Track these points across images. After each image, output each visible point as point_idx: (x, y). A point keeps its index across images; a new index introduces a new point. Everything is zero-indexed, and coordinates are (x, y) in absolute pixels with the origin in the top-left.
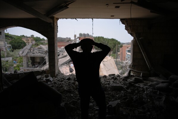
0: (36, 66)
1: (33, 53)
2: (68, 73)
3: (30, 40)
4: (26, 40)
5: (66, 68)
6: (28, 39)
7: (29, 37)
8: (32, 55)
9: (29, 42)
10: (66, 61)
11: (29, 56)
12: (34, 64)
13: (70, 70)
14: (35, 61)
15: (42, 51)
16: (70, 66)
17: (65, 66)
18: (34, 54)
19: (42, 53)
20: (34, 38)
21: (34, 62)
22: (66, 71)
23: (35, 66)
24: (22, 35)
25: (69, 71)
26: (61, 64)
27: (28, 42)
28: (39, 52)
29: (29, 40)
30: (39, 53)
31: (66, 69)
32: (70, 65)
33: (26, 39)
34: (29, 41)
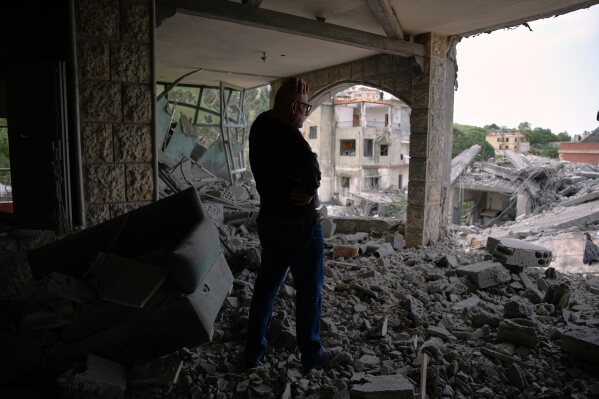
0: (488, 222)
1: (478, 179)
2: (573, 263)
3: (512, 140)
4: (498, 140)
5: (569, 244)
6: (506, 136)
7: (513, 131)
8: (473, 184)
9: (507, 147)
10: (588, 217)
11: (462, 185)
12: (482, 217)
13: (586, 254)
14: (488, 207)
15: (508, 172)
16: (589, 238)
17: (570, 235)
18: (480, 183)
19: (507, 179)
20: (530, 131)
21: (484, 210)
22: (568, 253)
23: (482, 223)
24: (490, 124)
25: (581, 258)
26: (556, 225)
27: (504, 147)
28: (498, 177)
29: (507, 140)
30: (498, 180)
31: (566, 247)
32: (592, 234)
33: (500, 137)
34: (507, 144)
